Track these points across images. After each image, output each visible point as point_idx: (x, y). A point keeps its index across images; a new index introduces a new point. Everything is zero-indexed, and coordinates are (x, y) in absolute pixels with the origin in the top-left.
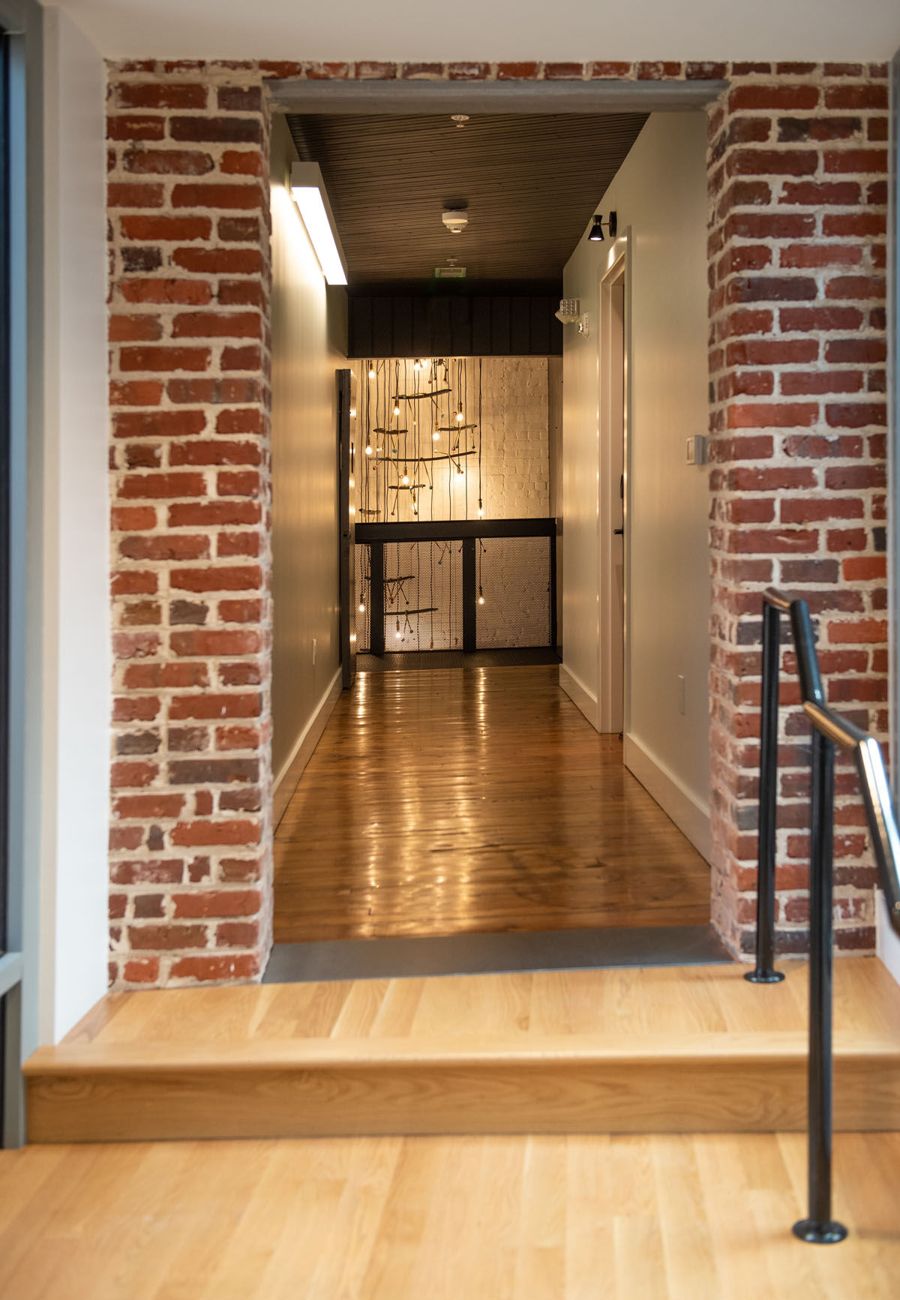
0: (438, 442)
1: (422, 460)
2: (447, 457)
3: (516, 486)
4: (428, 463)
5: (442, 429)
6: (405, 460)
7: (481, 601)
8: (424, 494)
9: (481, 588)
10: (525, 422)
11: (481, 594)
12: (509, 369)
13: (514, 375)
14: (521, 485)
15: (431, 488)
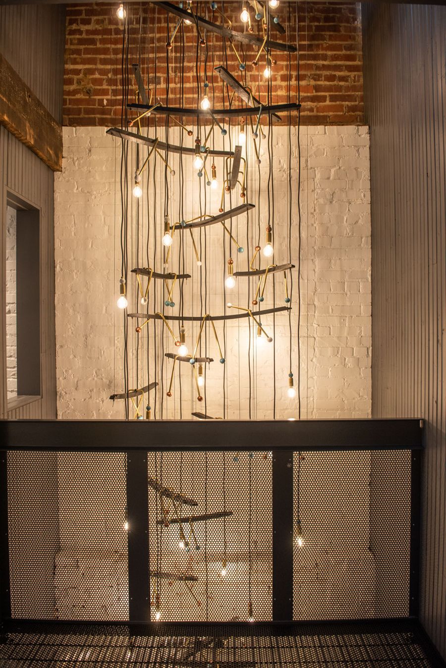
0: (232, 290)
1: (209, 318)
2: (247, 315)
3: (329, 351)
4: (219, 324)
5: (238, 274)
6: (182, 318)
7: (300, 542)
8: (214, 369)
9: (299, 522)
10: (342, 270)
11: (300, 533)
12: (321, 201)
13: (327, 207)
14: (336, 351)
15: (223, 361)
